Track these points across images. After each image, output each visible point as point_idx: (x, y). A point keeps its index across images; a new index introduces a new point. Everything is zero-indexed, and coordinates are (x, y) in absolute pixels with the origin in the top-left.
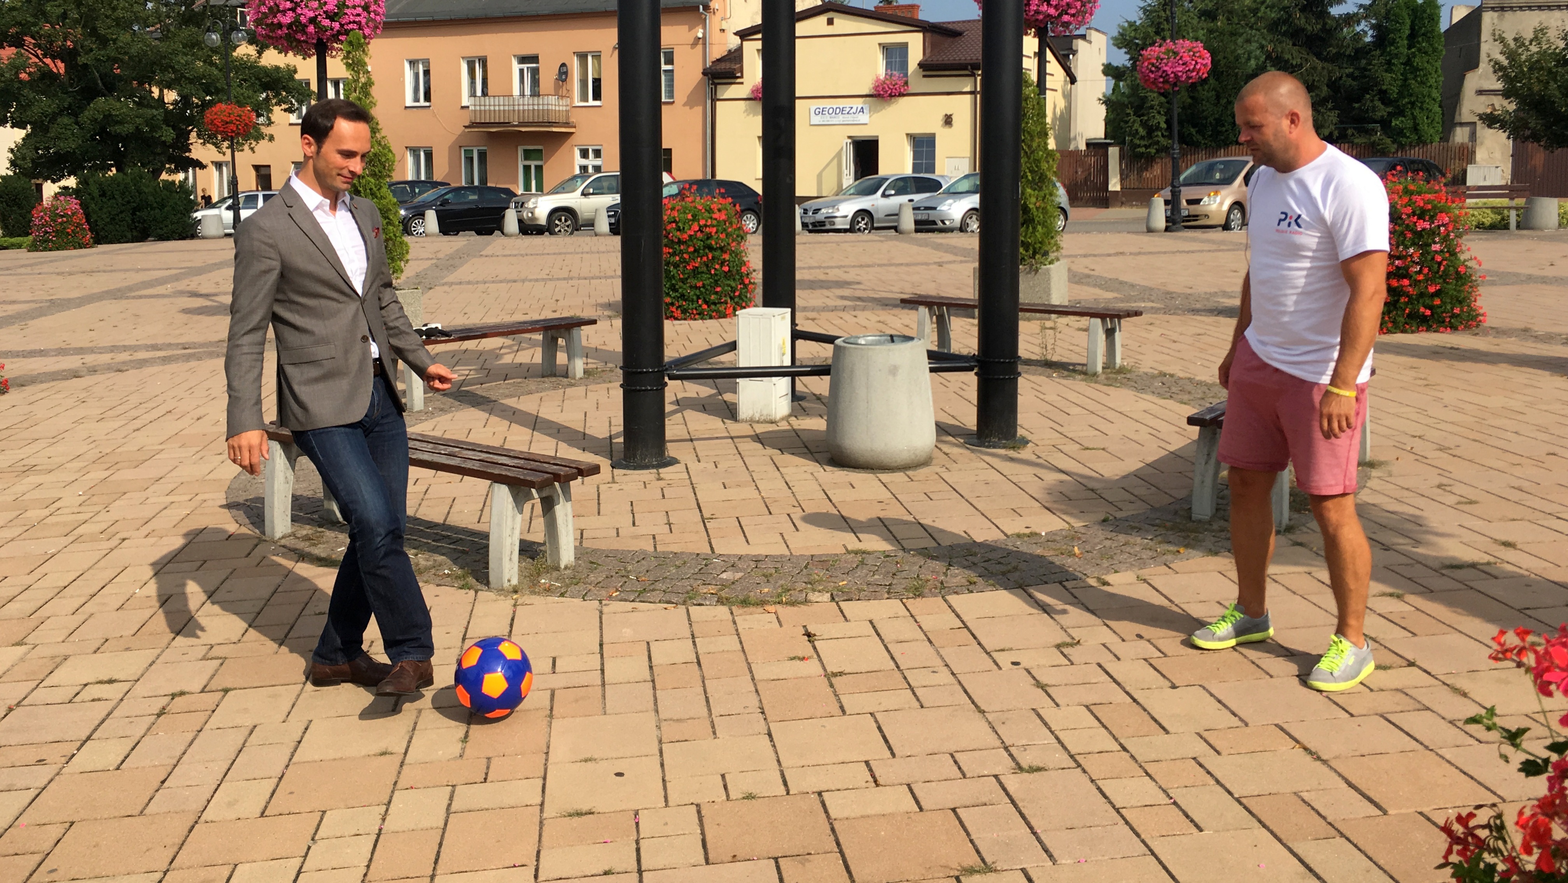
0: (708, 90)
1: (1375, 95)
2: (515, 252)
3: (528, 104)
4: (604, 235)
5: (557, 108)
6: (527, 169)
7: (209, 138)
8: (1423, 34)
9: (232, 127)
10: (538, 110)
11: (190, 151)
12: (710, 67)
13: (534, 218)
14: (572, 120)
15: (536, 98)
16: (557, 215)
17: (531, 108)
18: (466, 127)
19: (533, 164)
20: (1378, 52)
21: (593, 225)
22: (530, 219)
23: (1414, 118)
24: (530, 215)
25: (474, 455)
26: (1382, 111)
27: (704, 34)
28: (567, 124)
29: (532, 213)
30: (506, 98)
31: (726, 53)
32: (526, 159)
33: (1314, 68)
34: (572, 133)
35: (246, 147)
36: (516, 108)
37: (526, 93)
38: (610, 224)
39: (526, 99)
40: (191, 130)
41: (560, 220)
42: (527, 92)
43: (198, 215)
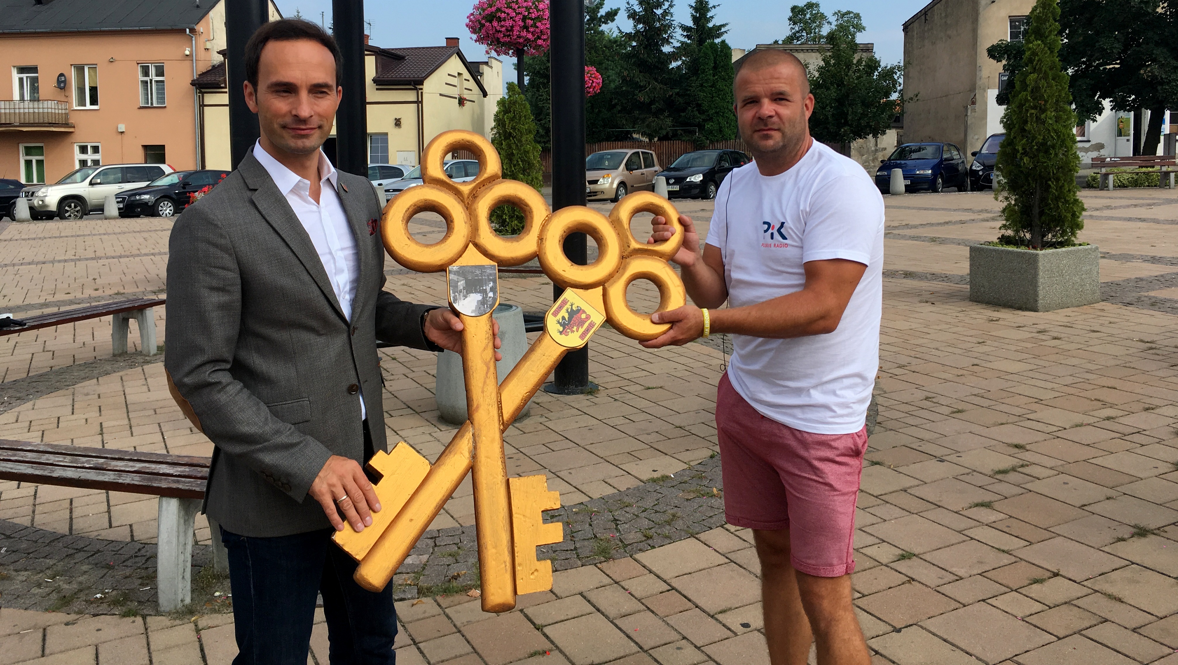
0: (196, 98)
1: (694, 108)
2: (34, 236)
3: (28, 107)
4: (114, 218)
5: (57, 111)
6: (28, 163)
8: (722, 67)
10: (38, 113)
12: (197, 79)
13: (44, 205)
14: (71, 121)
15: (36, 103)
16: (66, 202)
17: (31, 111)
19: (34, 159)
20: (695, 78)
21: (102, 210)
22: (40, 206)
23: (719, 123)
24: (41, 203)
25: (126, 466)
26: (700, 118)
27: (191, 52)
28: (67, 125)
29: (42, 201)
30: (8, 103)
31: (210, 68)
32: (27, 154)
33: (655, 89)
34: (72, 132)
36: (17, 111)
37: (26, 99)
38: (119, 209)
39: (26, 103)
41: (70, 206)
42: (27, 97)
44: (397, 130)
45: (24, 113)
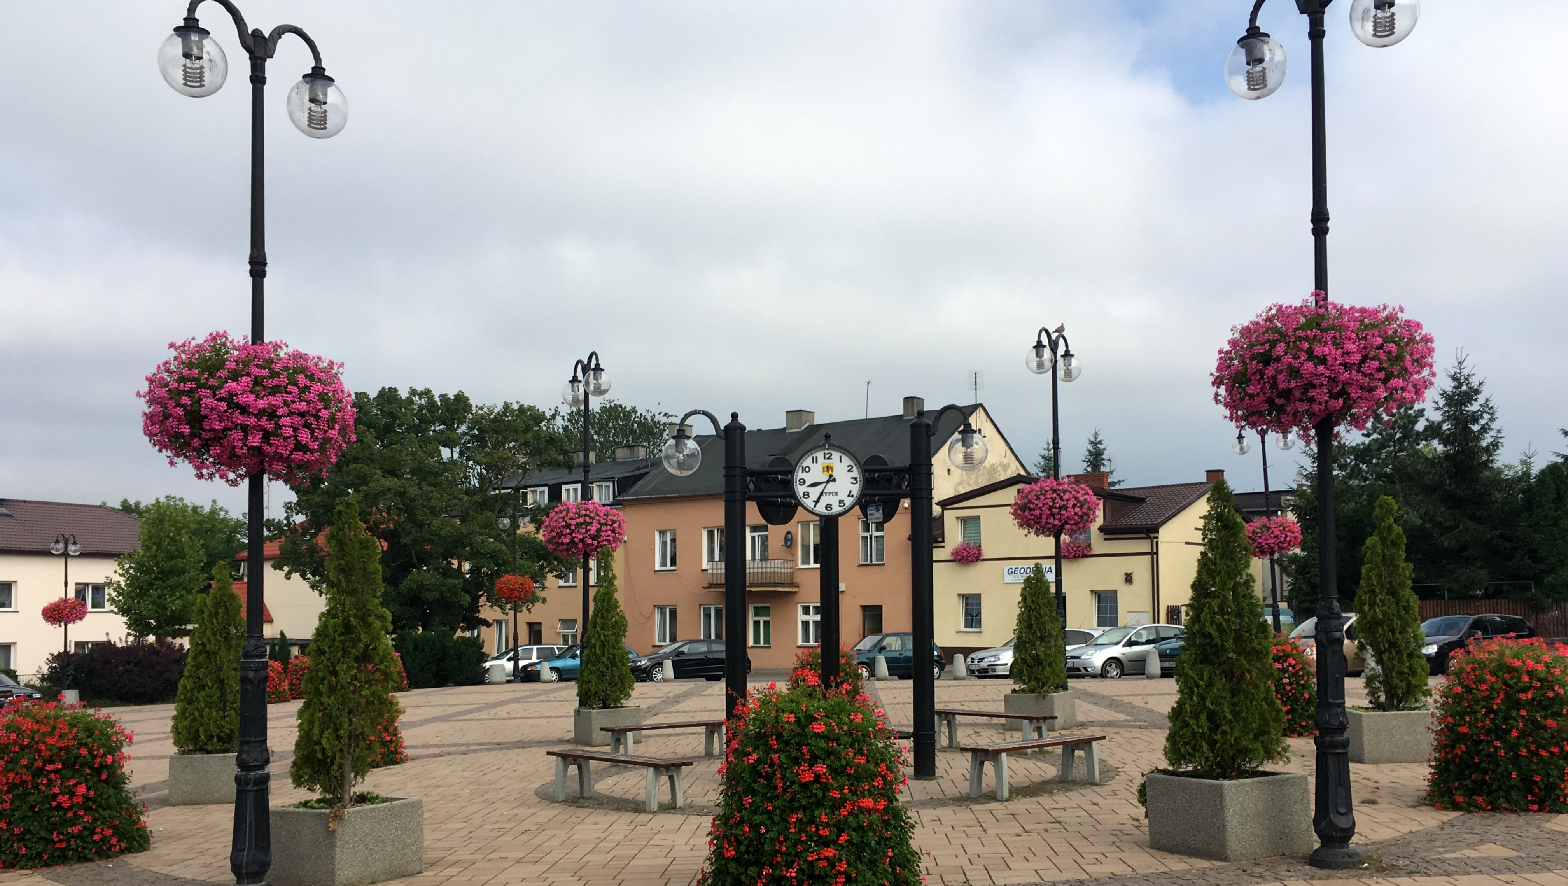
1: (1525, 555)
3: (757, 567)
5: (782, 571)
6: (757, 624)
7: (495, 601)
9: (516, 593)
10: (767, 572)
11: (479, 612)
14: (796, 581)
15: (765, 563)
17: (760, 570)
18: (704, 588)
19: (762, 619)
20: (1527, 514)
26: (1535, 569)
27: (910, 504)
28: (792, 584)
32: (756, 615)
34: (796, 592)
35: (524, 609)
36: (748, 571)
37: (756, 558)
39: (756, 563)
40: (482, 595)
42: (758, 557)
43: (487, 665)
44: (1128, 587)
45: (754, 573)
